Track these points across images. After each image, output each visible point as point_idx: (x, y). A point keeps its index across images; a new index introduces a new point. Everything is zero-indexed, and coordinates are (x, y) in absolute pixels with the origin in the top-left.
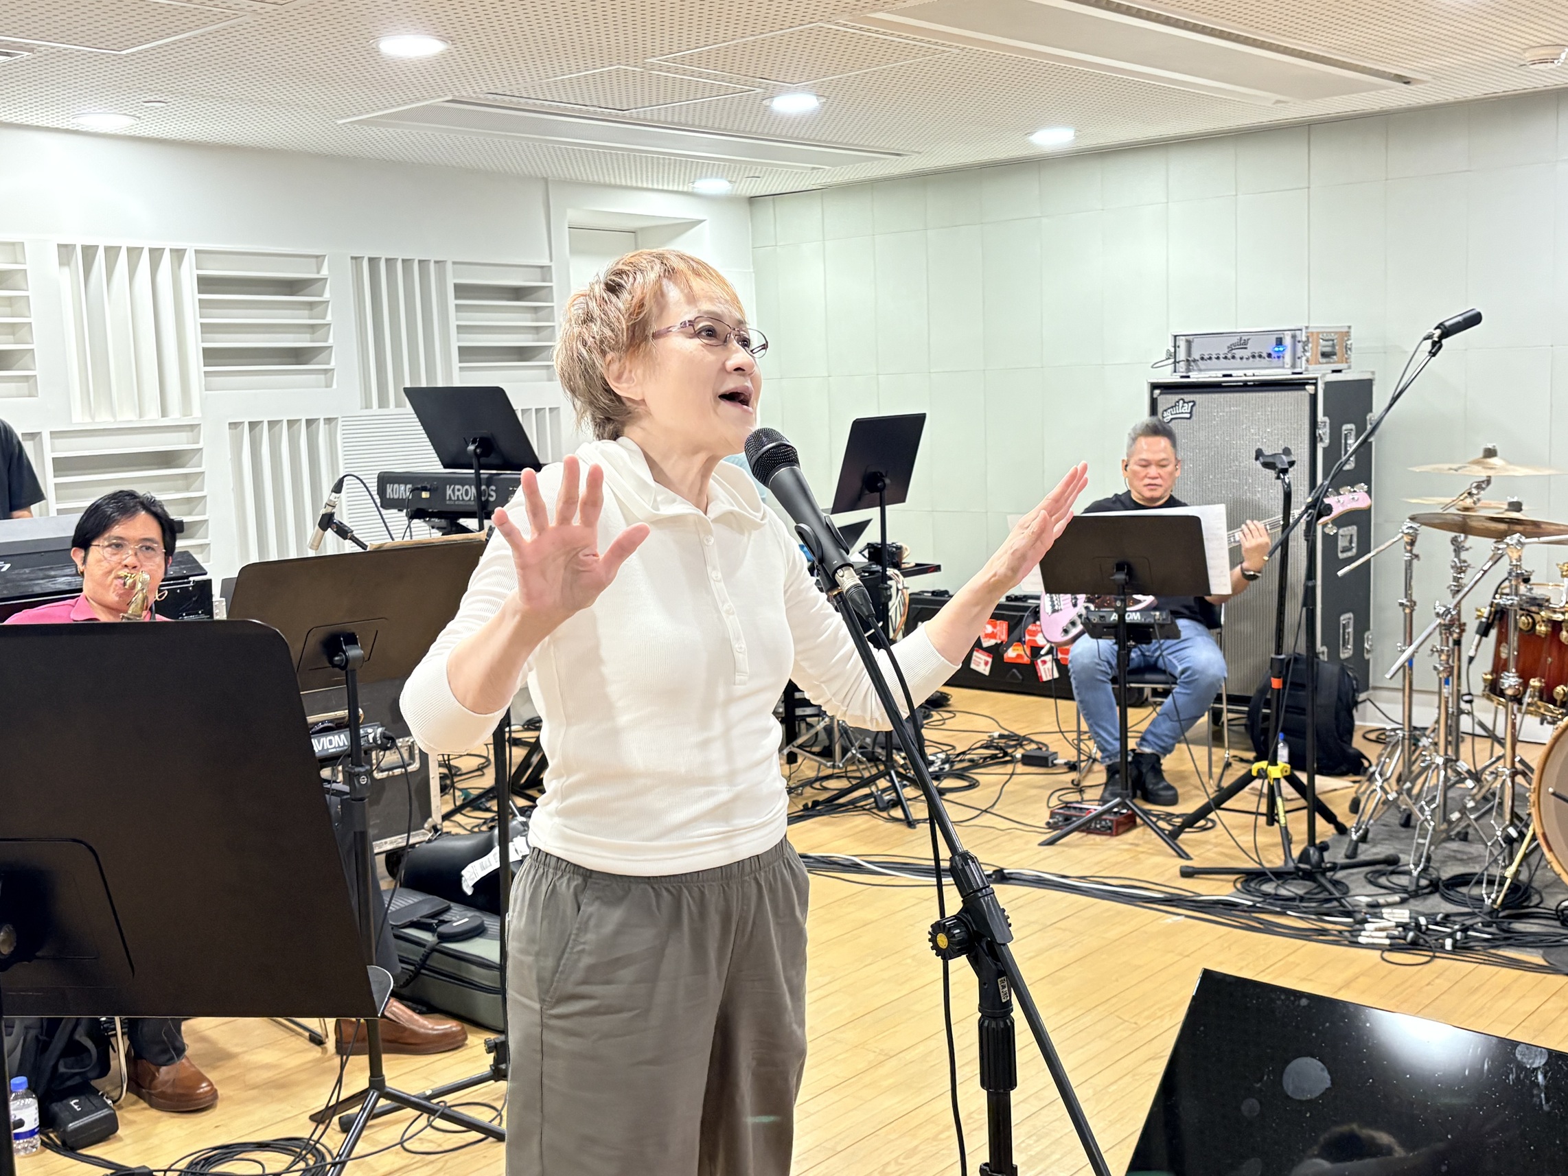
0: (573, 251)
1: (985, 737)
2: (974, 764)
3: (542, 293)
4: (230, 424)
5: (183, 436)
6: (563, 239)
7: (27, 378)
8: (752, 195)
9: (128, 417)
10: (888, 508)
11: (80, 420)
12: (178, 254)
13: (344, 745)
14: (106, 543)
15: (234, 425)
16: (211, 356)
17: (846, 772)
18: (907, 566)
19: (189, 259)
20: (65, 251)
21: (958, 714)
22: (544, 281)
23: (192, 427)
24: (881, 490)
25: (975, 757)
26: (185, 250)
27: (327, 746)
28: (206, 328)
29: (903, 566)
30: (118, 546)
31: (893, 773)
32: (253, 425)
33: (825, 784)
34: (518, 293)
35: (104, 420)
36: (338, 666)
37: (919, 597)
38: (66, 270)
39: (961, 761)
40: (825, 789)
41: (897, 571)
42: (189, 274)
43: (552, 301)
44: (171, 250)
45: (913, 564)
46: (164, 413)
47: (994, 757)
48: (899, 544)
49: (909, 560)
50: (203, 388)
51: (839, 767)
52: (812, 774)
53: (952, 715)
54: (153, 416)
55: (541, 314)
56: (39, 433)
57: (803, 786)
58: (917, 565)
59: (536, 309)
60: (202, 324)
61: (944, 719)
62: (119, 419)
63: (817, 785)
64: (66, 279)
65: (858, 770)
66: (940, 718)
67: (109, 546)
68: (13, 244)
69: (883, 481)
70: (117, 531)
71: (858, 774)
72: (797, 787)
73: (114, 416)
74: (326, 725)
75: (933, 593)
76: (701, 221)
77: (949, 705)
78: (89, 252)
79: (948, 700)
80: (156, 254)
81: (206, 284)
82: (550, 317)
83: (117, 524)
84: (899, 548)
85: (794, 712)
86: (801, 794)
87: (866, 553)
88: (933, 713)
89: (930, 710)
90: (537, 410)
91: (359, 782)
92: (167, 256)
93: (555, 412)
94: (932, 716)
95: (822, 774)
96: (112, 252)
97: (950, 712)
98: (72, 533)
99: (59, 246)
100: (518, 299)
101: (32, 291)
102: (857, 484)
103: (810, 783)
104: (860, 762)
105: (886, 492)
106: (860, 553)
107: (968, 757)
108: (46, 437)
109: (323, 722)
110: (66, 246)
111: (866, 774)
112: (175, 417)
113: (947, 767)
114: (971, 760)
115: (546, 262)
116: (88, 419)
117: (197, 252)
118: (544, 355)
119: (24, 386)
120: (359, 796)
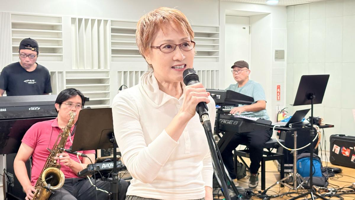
0: (227, 22)
1: (351, 184)
2: (344, 193)
3: (216, 35)
4: (118, 72)
5: (105, 74)
6: (224, 19)
7: (60, 56)
8: (287, 5)
9: (89, 69)
10: (314, 105)
11: (74, 68)
12: (106, 21)
13: (112, 167)
14: (68, 103)
15: (120, 72)
16: (114, 51)
17: (298, 192)
18: (322, 125)
19: (109, 23)
20: (73, 20)
21: (343, 176)
22: (217, 31)
23: (107, 72)
24: (311, 99)
25: (345, 191)
26: (108, 20)
27: (108, 166)
28: (113, 43)
29: (321, 125)
30: (71, 104)
31: (312, 193)
32: (125, 72)
33: (291, 195)
34: (209, 35)
35: (81, 69)
36: (111, 142)
37: (335, 136)
38: (73, 25)
39: (340, 191)
40: (291, 196)
41: (318, 127)
42: (109, 28)
43: (219, 38)
44: (104, 20)
45: (325, 124)
46: (99, 67)
47: (351, 191)
48: (320, 117)
49: (323, 123)
50: (111, 61)
51: (295, 190)
52: (288, 191)
53: (342, 176)
54: (96, 69)
55: (215, 41)
56: (63, 72)
57: (284, 195)
58: (326, 125)
59: (214, 40)
60: (112, 42)
61: (338, 177)
62: (86, 69)
63: (288, 195)
64: (73, 28)
65: (301, 191)
66: (337, 177)
67: (68, 104)
68: (59, 17)
69: (313, 96)
70: (70, 100)
71: (301, 193)
72: (281, 195)
73: (84, 68)
74: (109, 160)
75: (340, 135)
76: (269, 13)
77: (342, 173)
78: (80, 20)
79: (341, 171)
80: (99, 21)
81: (113, 30)
82: (218, 43)
83: (70, 99)
84: (320, 119)
85: (284, 170)
86: (282, 197)
87: (309, 120)
88: (335, 175)
89: (334, 174)
90: (212, 71)
91: (115, 178)
92: (102, 22)
93: (218, 72)
94: (335, 176)
95: (290, 192)
96: (87, 20)
97: (341, 175)
98: (55, 100)
99: (72, 18)
100: (209, 37)
101: (63, 31)
102: (303, 97)
103: (287, 194)
104: (302, 189)
105: (313, 100)
106: (307, 119)
107: (342, 190)
108: (64, 73)
109: (108, 159)
110: (74, 18)
111: (304, 193)
112: (102, 69)
113: (334, 193)
114: (343, 192)
115: (217, 26)
116: (77, 69)
117: (111, 21)
118: (215, 54)
119: (59, 58)
120: (115, 182)
